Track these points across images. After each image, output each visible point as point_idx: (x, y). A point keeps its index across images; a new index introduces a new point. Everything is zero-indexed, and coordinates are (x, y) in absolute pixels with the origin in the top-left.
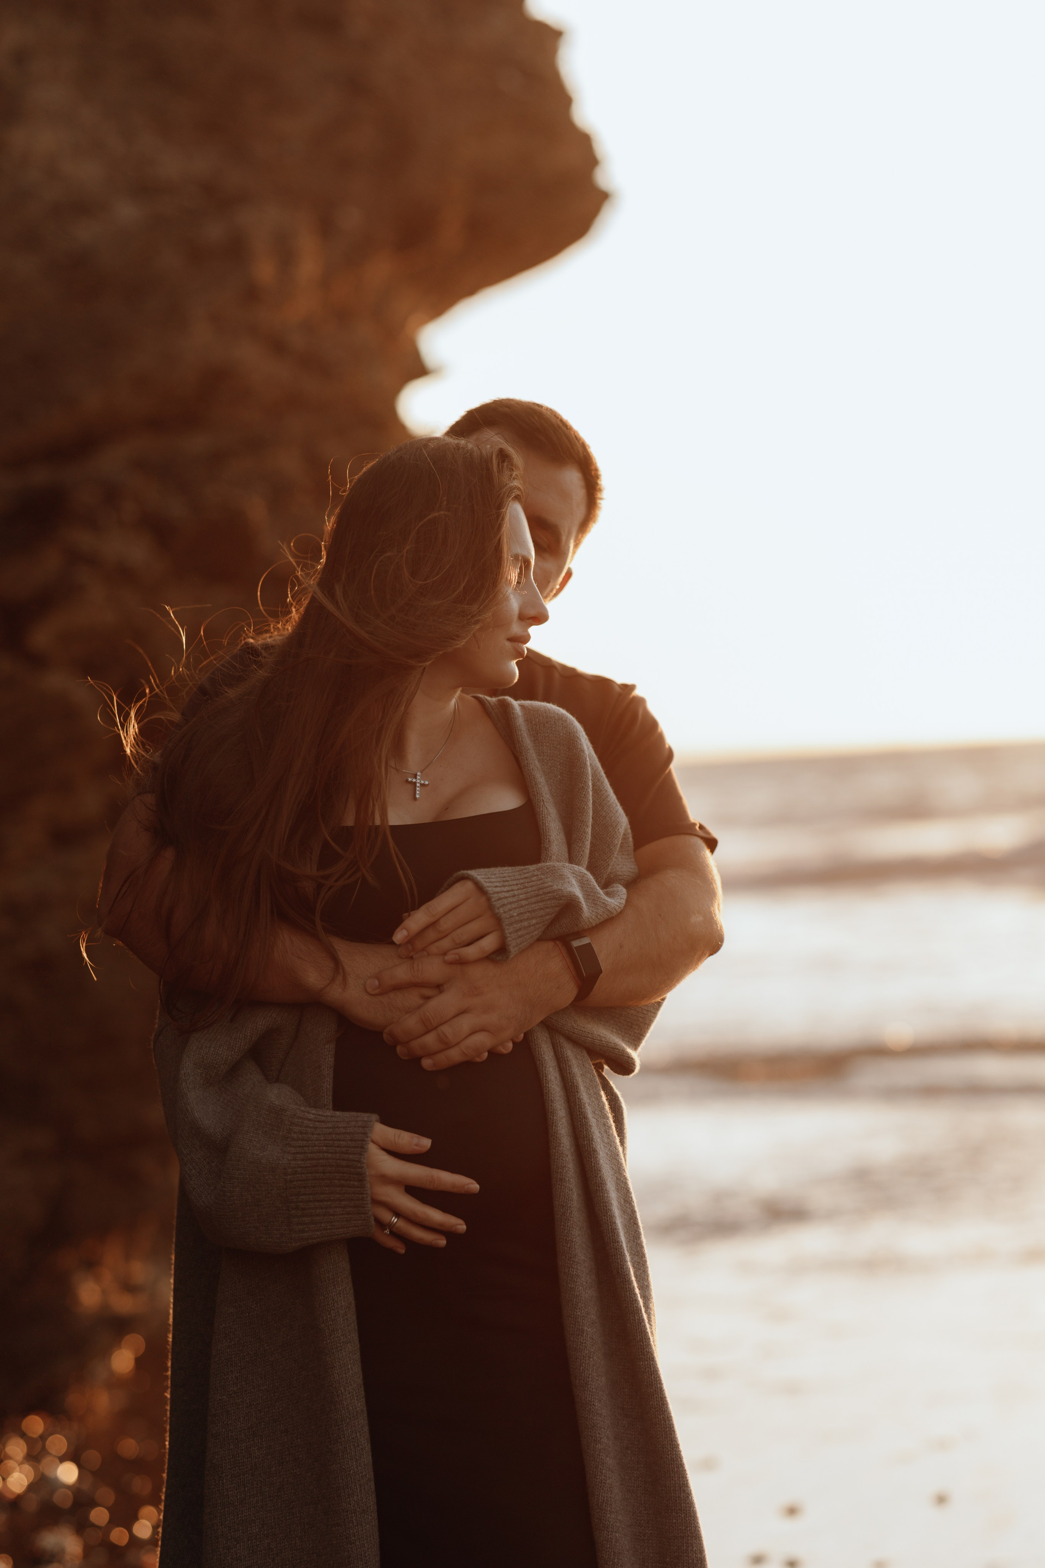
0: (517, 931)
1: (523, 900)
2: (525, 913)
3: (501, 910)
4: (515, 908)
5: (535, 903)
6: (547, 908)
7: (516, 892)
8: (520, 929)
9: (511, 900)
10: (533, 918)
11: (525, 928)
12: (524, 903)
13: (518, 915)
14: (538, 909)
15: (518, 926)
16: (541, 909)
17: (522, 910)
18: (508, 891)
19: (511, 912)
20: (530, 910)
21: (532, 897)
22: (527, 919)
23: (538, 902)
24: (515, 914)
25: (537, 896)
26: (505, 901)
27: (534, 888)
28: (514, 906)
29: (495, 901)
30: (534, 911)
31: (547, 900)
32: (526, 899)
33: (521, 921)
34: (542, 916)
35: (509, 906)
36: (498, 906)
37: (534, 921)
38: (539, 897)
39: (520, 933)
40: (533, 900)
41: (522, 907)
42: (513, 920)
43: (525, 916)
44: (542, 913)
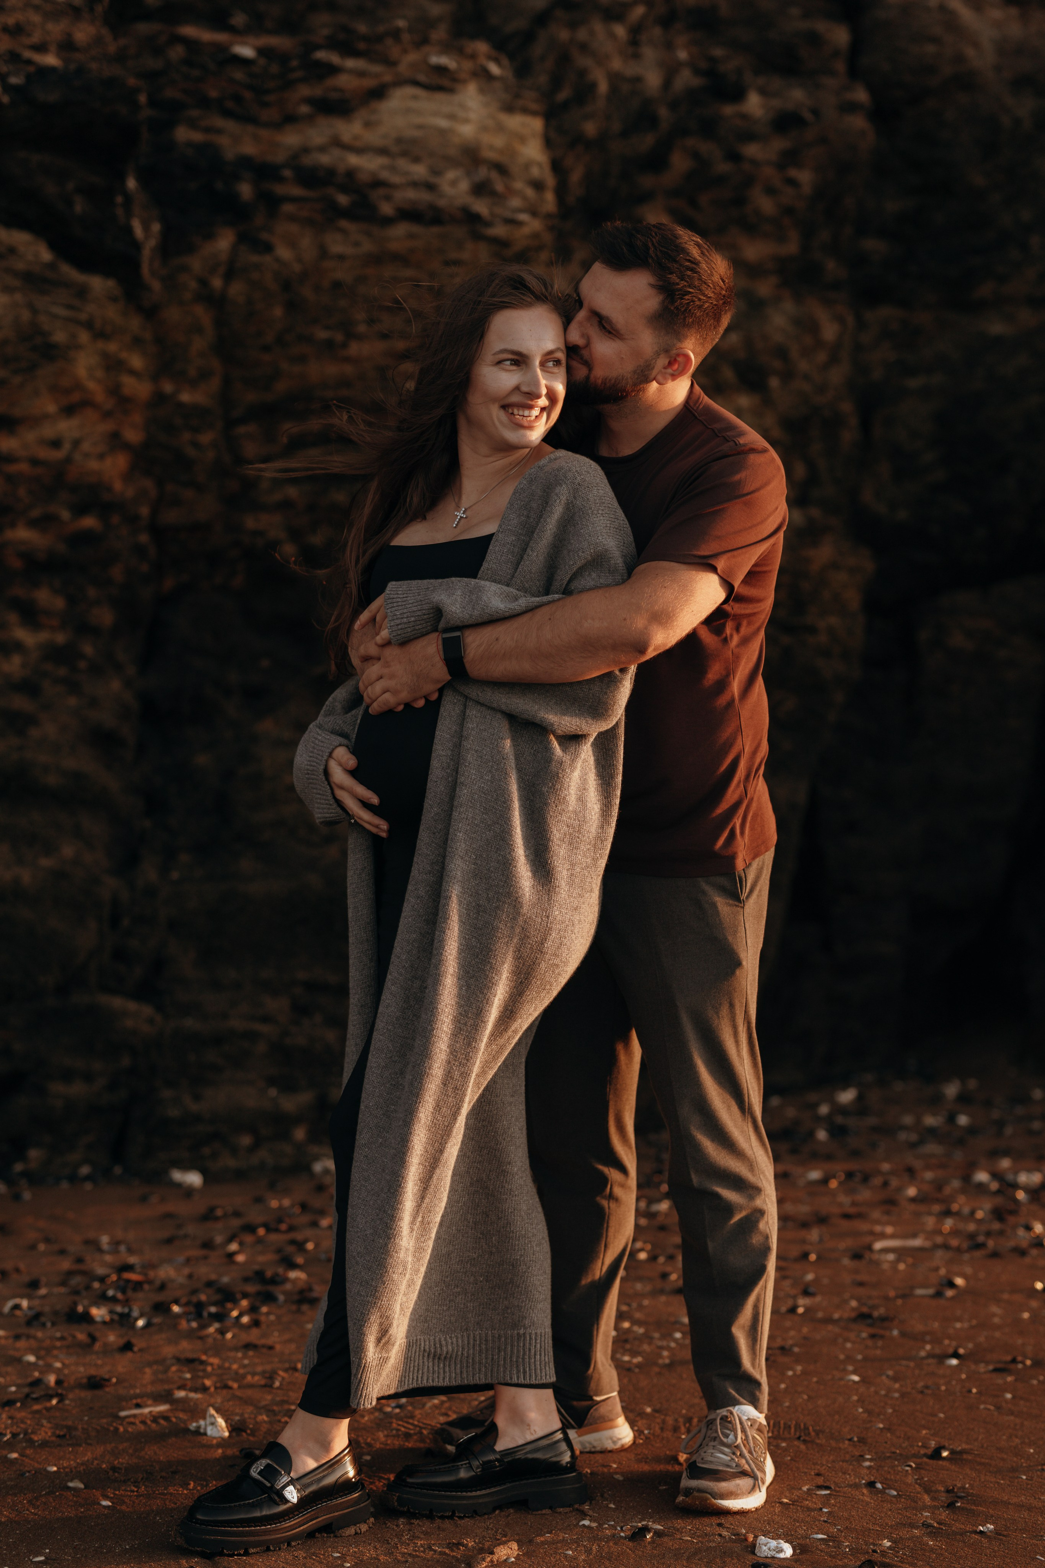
0: (398, 625)
2: (406, 613)
5: (416, 606)
6: (426, 610)
8: (401, 624)
9: (400, 604)
10: (413, 616)
11: (405, 623)
13: (401, 614)
14: (417, 611)
15: (400, 621)
16: (419, 610)
17: (405, 611)
19: (396, 611)
20: (411, 611)
21: (418, 602)
22: (407, 617)
23: (419, 606)
24: (398, 613)
25: (420, 601)
27: (423, 596)
28: (400, 608)
29: (387, 604)
31: (428, 605)
33: (402, 618)
34: (418, 615)
35: (396, 608)
37: (413, 619)
38: (423, 602)
39: (400, 627)
40: (416, 604)
41: (406, 609)
42: (395, 617)
43: (406, 615)
44: (419, 613)
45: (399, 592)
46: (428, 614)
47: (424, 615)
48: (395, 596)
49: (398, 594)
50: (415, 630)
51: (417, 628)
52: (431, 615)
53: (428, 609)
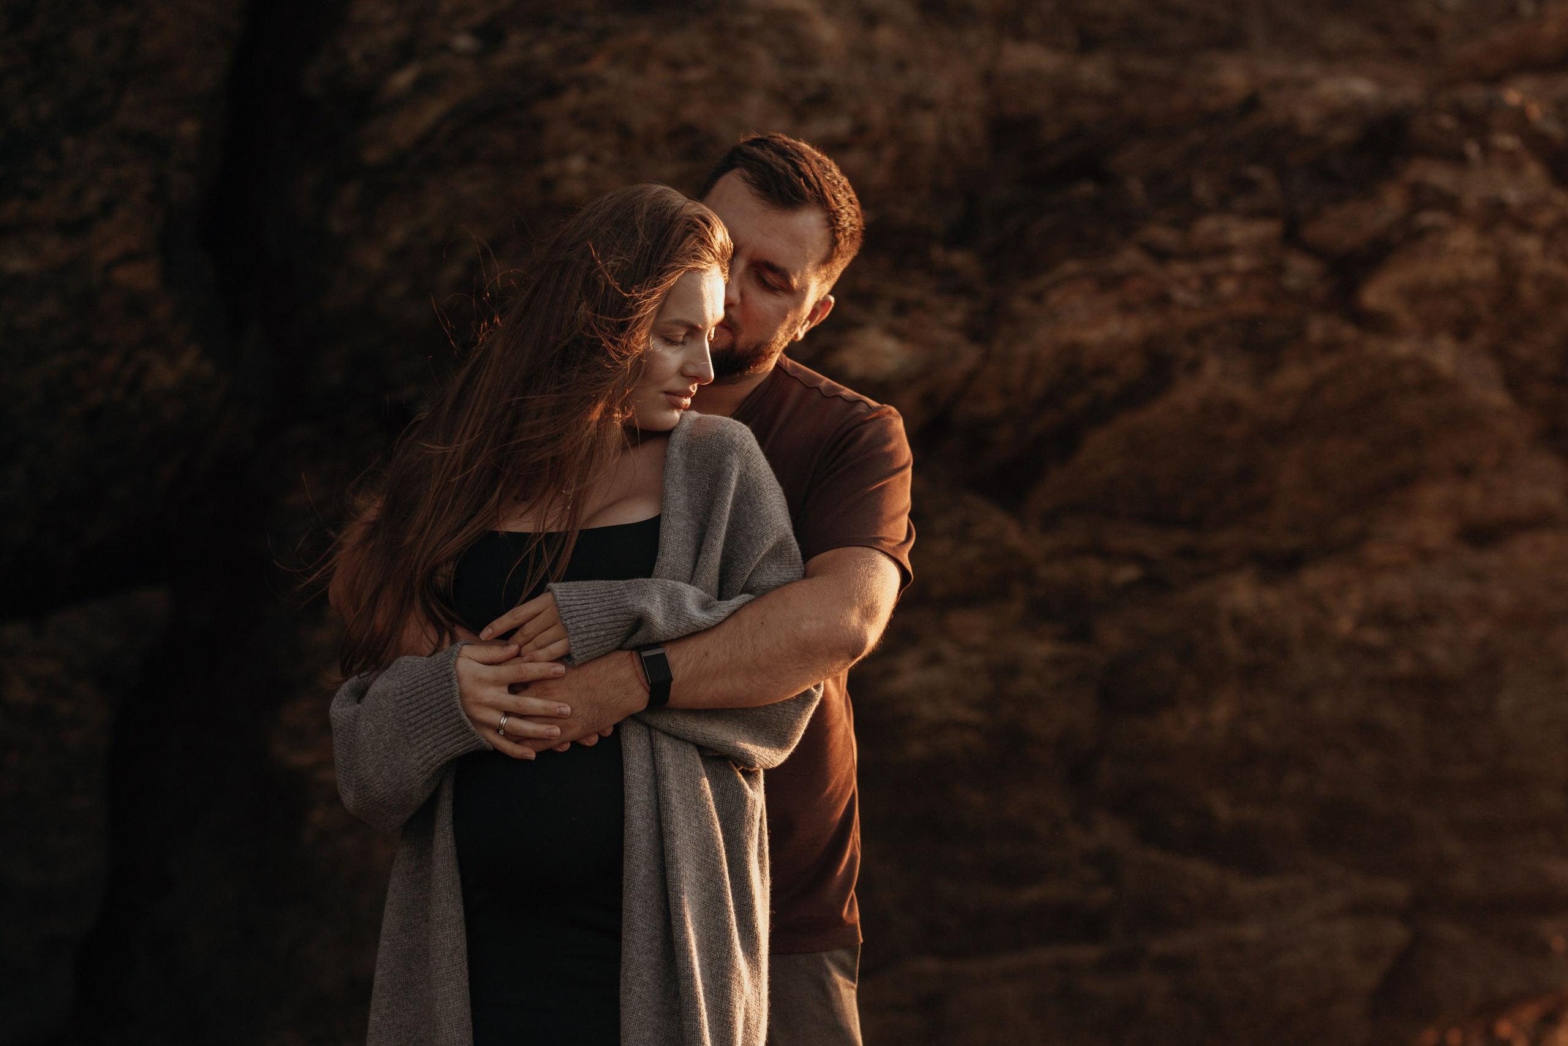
0: (583, 641)
1: (596, 612)
2: (594, 625)
3: (568, 622)
4: (584, 620)
5: (607, 616)
6: (618, 621)
7: (591, 606)
8: (587, 639)
9: (581, 612)
10: (602, 630)
11: (592, 638)
12: (597, 615)
13: (586, 626)
14: (608, 622)
15: (585, 636)
16: (611, 622)
17: (591, 622)
18: (582, 604)
19: (578, 624)
20: (600, 622)
21: (606, 610)
22: (595, 631)
23: (610, 615)
24: (581, 626)
25: (611, 609)
26: (575, 614)
27: (610, 603)
28: (583, 618)
29: (565, 613)
30: (605, 623)
31: (619, 614)
32: (599, 612)
33: (589, 632)
34: (612, 628)
35: (578, 619)
36: (565, 618)
37: (603, 633)
38: (612, 611)
39: (586, 643)
40: (605, 613)
41: (592, 619)
42: (579, 630)
43: (593, 628)
44: (612, 625)
45: (575, 598)
46: (624, 626)
47: (619, 627)
48: (572, 603)
49: (573, 600)
50: (603, 646)
51: (606, 643)
52: (627, 628)
53: (626, 620)
